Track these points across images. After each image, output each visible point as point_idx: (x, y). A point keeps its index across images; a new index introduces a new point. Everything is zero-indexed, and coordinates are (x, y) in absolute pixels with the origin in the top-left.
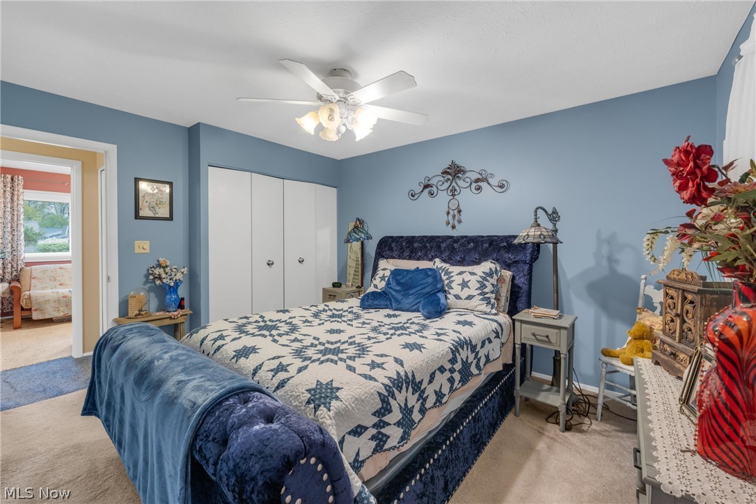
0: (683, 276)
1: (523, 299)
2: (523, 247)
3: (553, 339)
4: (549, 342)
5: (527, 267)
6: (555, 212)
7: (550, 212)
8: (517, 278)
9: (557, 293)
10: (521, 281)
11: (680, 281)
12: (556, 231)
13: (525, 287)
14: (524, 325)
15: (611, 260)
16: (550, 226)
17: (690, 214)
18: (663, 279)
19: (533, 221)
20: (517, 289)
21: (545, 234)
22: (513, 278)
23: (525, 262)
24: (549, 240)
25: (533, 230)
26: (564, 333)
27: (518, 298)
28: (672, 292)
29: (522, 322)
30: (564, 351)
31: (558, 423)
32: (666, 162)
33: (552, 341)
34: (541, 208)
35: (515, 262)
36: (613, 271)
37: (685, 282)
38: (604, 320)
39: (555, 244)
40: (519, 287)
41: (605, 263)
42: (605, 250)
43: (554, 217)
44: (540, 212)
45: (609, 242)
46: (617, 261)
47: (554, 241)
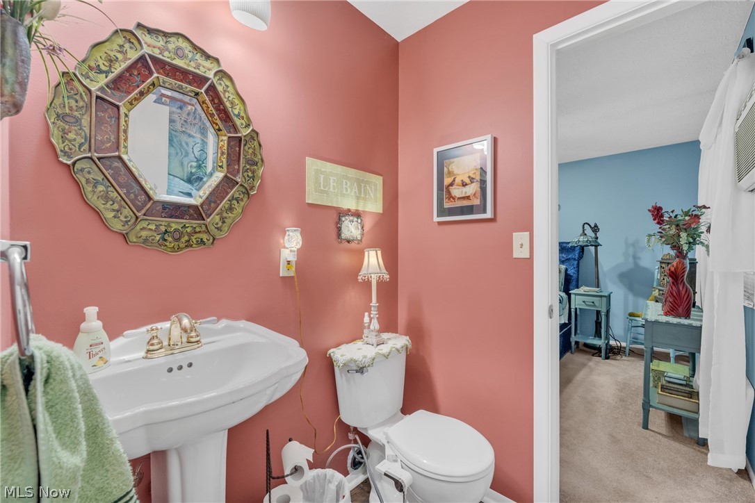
0: (668, 257)
1: (574, 283)
2: (573, 248)
3: (597, 304)
4: (595, 306)
5: (576, 262)
6: (596, 226)
7: (593, 226)
8: (569, 270)
9: (598, 279)
10: (571, 272)
11: (667, 259)
12: (597, 238)
13: (575, 276)
14: (577, 297)
15: (635, 257)
16: (593, 235)
17: (660, 228)
18: (660, 259)
19: (581, 231)
20: (569, 277)
21: (591, 240)
22: (566, 270)
23: (575, 259)
24: (593, 244)
25: (582, 237)
26: (604, 299)
27: (570, 282)
28: (663, 265)
29: (576, 294)
30: (603, 311)
31: (601, 356)
32: (649, 210)
33: (596, 304)
34: (587, 223)
35: (567, 259)
36: (636, 265)
37: (669, 260)
38: (631, 297)
39: (596, 246)
40: (571, 276)
41: (631, 259)
42: (631, 251)
43: (595, 229)
44: (586, 226)
45: (633, 245)
46: (639, 258)
47: (597, 244)
